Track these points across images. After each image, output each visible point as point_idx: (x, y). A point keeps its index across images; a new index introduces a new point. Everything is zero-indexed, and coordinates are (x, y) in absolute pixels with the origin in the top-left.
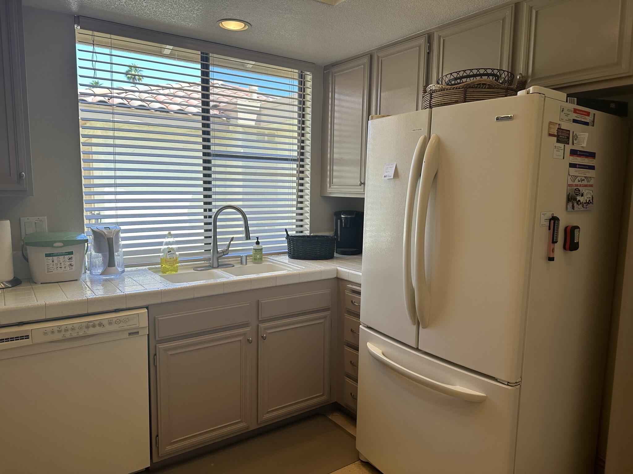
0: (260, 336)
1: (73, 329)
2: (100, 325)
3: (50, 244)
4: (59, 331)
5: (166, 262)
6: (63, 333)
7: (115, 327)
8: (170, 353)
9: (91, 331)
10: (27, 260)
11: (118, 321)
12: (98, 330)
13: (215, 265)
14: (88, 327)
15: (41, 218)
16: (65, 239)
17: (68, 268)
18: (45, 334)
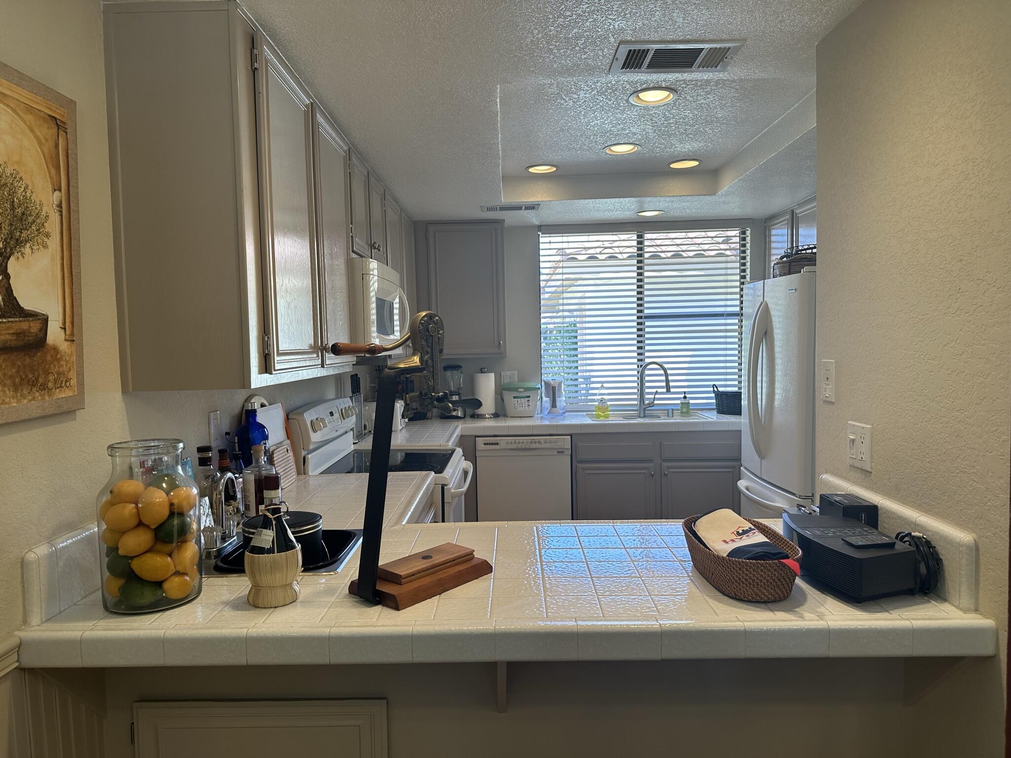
0: (663, 473)
1: (523, 443)
2: (539, 442)
3: (516, 389)
4: (515, 443)
5: (599, 409)
6: (517, 444)
7: (548, 446)
8: (587, 472)
9: (533, 446)
10: (503, 401)
11: (551, 442)
12: (537, 446)
13: (642, 415)
14: (531, 443)
15: (513, 372)
16: (525, 386)
17: (527, 407)
18: (507, 443)
